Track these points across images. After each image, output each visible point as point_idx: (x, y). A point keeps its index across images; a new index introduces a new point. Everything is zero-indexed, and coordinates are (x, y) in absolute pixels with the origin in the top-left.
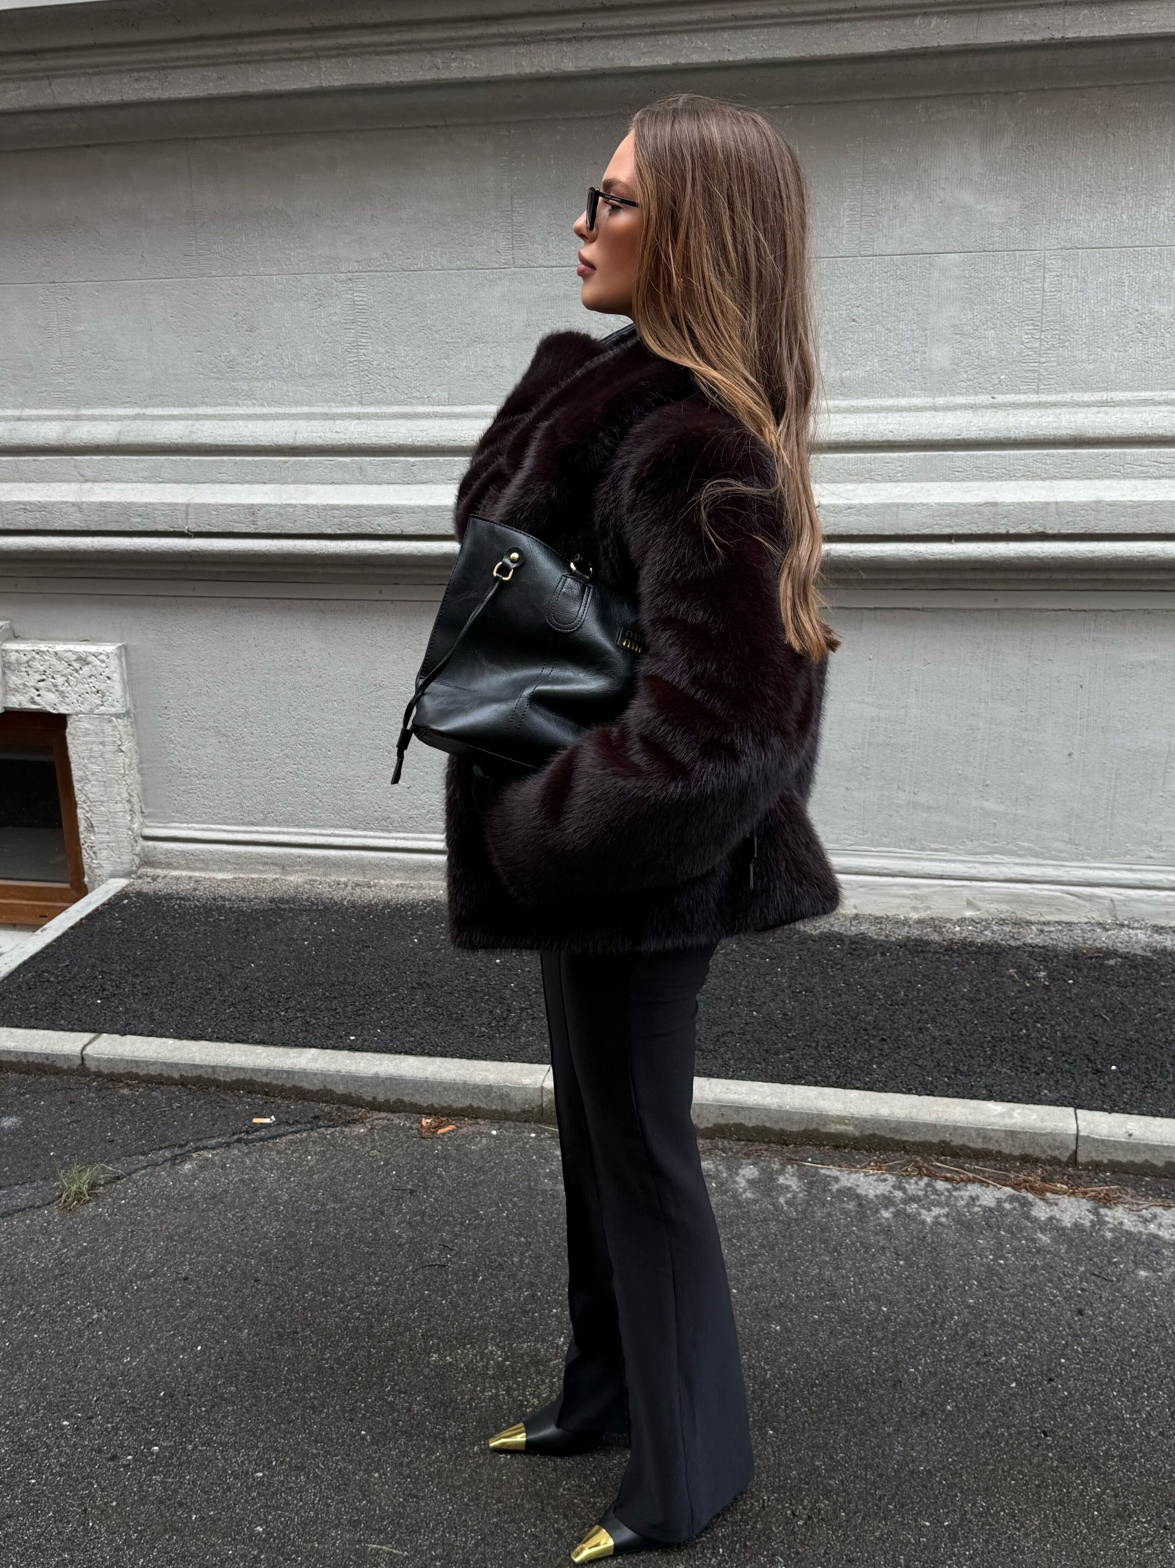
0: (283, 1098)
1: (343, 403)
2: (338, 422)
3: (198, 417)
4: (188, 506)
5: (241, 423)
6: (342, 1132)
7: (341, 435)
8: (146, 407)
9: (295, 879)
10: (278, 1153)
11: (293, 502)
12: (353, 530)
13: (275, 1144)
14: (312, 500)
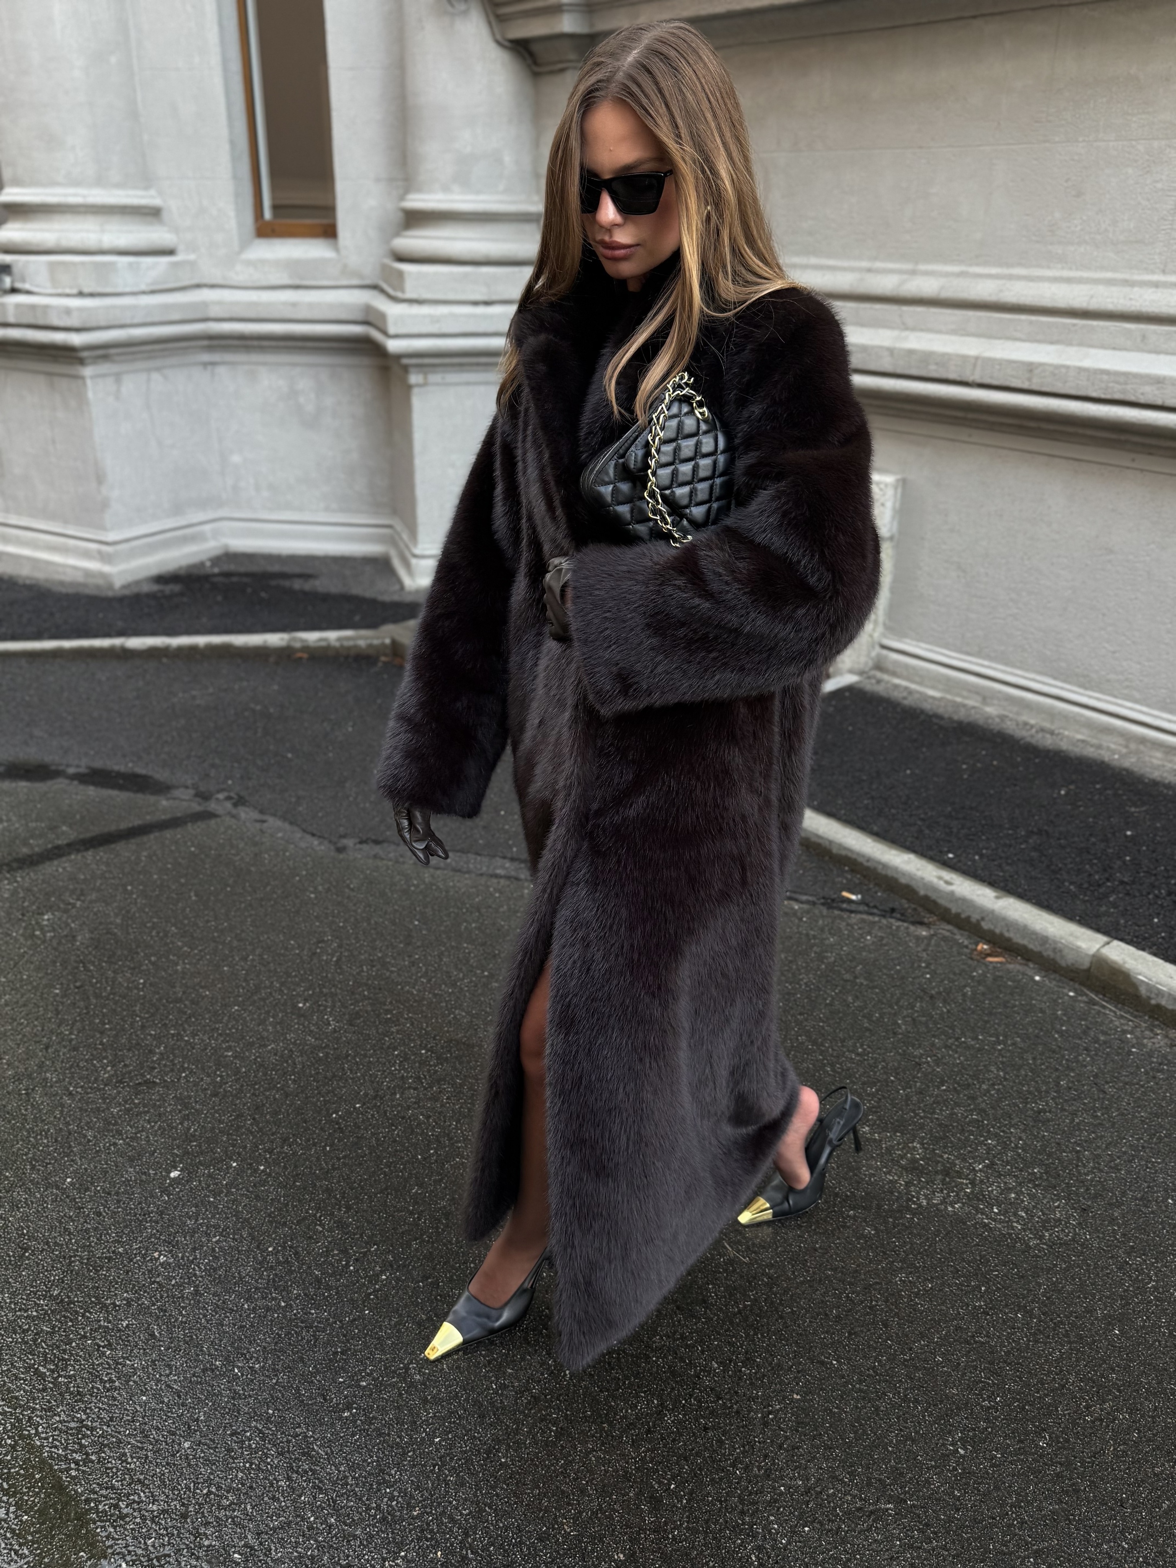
0: (876, 884)
1: (1147, 270)
2: (1136, 289)
3: (1010, 277)
4: (977, 358)
5: (1046, 285)
6: (907, 928)
7: (1133, 302)
8: (971, 265)
9: (990, 710)
10: (848, 925)
11: (1068, 363)
12: (1117, 396)
13: (849, 917)
14: (1087, 363)
